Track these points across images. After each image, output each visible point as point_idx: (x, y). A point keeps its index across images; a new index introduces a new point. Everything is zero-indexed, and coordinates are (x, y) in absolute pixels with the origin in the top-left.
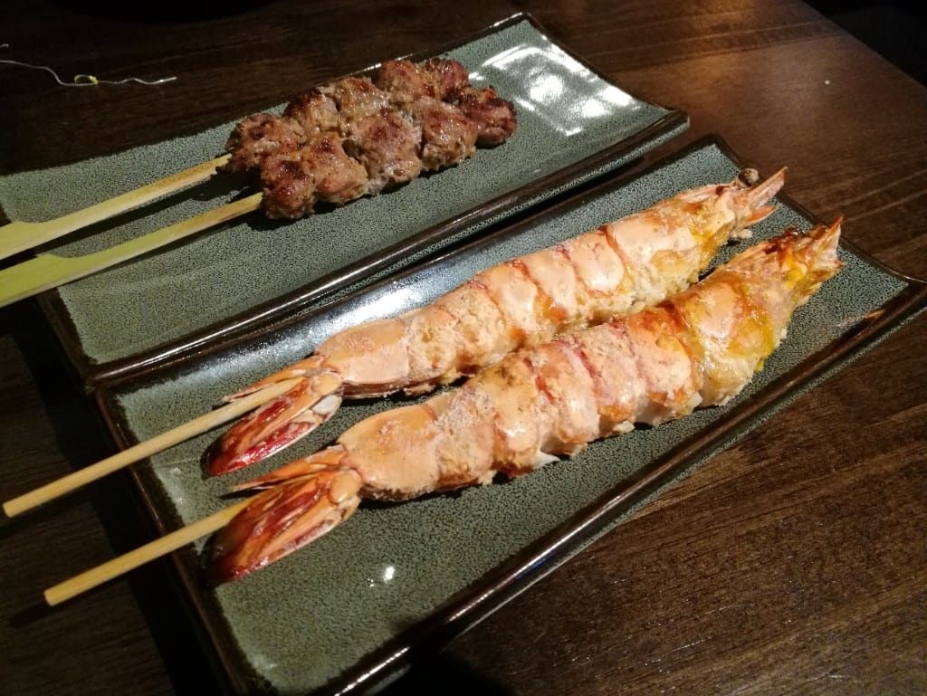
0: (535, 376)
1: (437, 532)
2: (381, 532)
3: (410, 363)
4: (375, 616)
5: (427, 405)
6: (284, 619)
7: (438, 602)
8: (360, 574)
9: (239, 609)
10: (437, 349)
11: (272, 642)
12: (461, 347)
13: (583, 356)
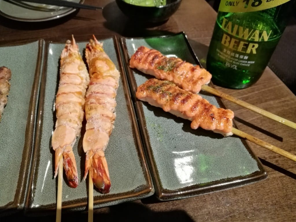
0: (97, 103)
1: (116, 145)
2: (110, 156)
3: (74, 128)
4: (131, 163)
5: (88, 130)
6: (123, 181)
7: (135, 148)
8: (119, 163)
9: (116, 190)
10: (74, 120)
11: (128, 185)
12: (77, 116)
13: (97, 93)
